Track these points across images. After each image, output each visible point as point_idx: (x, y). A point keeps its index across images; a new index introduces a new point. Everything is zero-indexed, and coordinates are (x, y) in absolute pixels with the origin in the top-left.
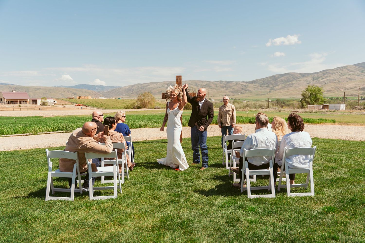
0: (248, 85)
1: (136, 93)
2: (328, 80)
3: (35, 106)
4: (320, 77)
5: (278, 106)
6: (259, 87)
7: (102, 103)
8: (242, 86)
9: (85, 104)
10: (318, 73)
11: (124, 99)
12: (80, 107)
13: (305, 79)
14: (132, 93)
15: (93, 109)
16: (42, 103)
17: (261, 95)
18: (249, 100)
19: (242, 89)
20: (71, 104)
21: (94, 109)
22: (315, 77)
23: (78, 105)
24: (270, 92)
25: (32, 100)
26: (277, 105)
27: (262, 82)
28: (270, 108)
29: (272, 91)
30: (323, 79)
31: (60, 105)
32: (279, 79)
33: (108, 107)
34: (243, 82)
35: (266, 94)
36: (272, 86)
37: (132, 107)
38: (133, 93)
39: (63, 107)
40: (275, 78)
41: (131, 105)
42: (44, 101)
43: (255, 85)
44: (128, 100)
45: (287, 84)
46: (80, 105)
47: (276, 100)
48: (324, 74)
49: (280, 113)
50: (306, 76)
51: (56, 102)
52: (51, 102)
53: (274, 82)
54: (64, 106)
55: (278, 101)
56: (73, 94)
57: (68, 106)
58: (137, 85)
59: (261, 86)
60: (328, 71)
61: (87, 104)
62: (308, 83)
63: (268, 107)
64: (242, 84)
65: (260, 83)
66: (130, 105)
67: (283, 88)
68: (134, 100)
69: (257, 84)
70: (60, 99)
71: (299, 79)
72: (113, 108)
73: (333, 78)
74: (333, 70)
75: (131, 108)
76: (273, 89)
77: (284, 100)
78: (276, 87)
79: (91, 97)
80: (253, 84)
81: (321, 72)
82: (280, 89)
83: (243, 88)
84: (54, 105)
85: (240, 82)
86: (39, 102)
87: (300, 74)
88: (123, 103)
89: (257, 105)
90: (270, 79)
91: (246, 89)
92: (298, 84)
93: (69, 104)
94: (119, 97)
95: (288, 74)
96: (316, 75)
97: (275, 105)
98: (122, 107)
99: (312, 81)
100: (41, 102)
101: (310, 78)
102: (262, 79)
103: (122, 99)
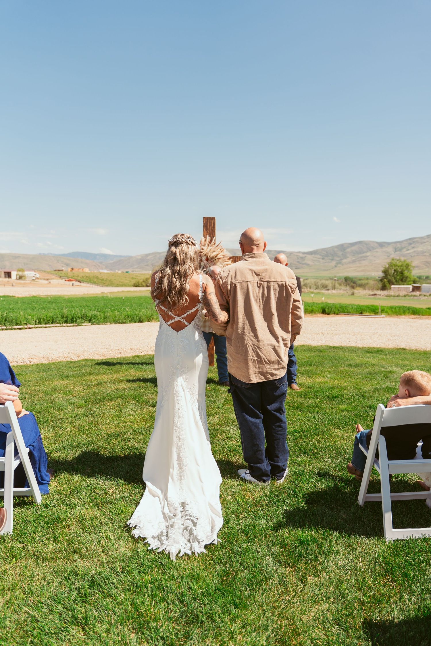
0: (305, 257)
1: (152, 265)
2: (415, 252)
3: (8, 281)
4: (405, 247)
5: (348, 286)
6: (321, 260)
7: (103, 277)
8: (298, 258)
9: (79, 278)
10: (401, 242)
11: (134, 272)
12: (71, 283)
13: (384, 249)
14: (145, 265)
15: (90, 287)
16: (18, 277)
17: (324, 270)
18: (307, 278)
19: (298, 262)
20: (59, 278)
21: (91, 285)
22: (398, 247)
23: (69, 281)
24: (336, 266)
25: (5, 273)
26: (345, 284)
27: (325, 253)
28: (337, 288)
29: (339, 265)
30: (408, 250)
31: (44, 279)
32: (349, 250)
33: (110, 284)
34: (299, 252)
35: (330, 270)
36: (338, 259)
37: (144, 284)
38: (147, 265)
39: (48, 283)
40: (342, 247)
41: (144, 281)
42: (20, 273)
43: (316, 257)
44: (140, 274)
45: (360, 256)
46: (71, 281)
47: (343, 278)
48: (410, 244)
49: (352, 297)
50: (384, 246)
51: (38, 276)
52: (31, 275)
53: (341, 253)
54: (50, 281)
55: (346, 279)
56: (64, 265)
57: (56, 281)
58: (153, 254)
59: (323, 259)
60: (415, 240)
61: (81, 279)
62: (388, 255)
63: (334, 288)
64: (297, 256)
65: (323, 254)
66: (141, 281)
67: (354, 261)
68: (148, 274)
69: (318, 256)
70: (44, 271)
71: (376, 250)
72: (118, 286)
73: (421, 249)
74: (422, 238)
75: (143, 286)
76: (340, 263)
77: (355, 278)
78: (344, 261)
79: (88, 269)
80: (313, 255)
81: (406, 240)
82: (349, 263)
83: (299, 260)
84: (36, 280)
85: (295, 252)
86: (14, 274)
87: (377, 243)
88: (132, 278)
89: (319, 284)
90: (336, 249)
91: (303, 262)
92: (375, 257)
93: (57, 278)
94: (127, 270)
95: (360, 242)
96: (399, 245)
97: (342, 284)
98: (130, 284)
99: (393, 253)
100: (17, 275)
101: (390, 249)
102: (325, 248)
103: (131, 272)
